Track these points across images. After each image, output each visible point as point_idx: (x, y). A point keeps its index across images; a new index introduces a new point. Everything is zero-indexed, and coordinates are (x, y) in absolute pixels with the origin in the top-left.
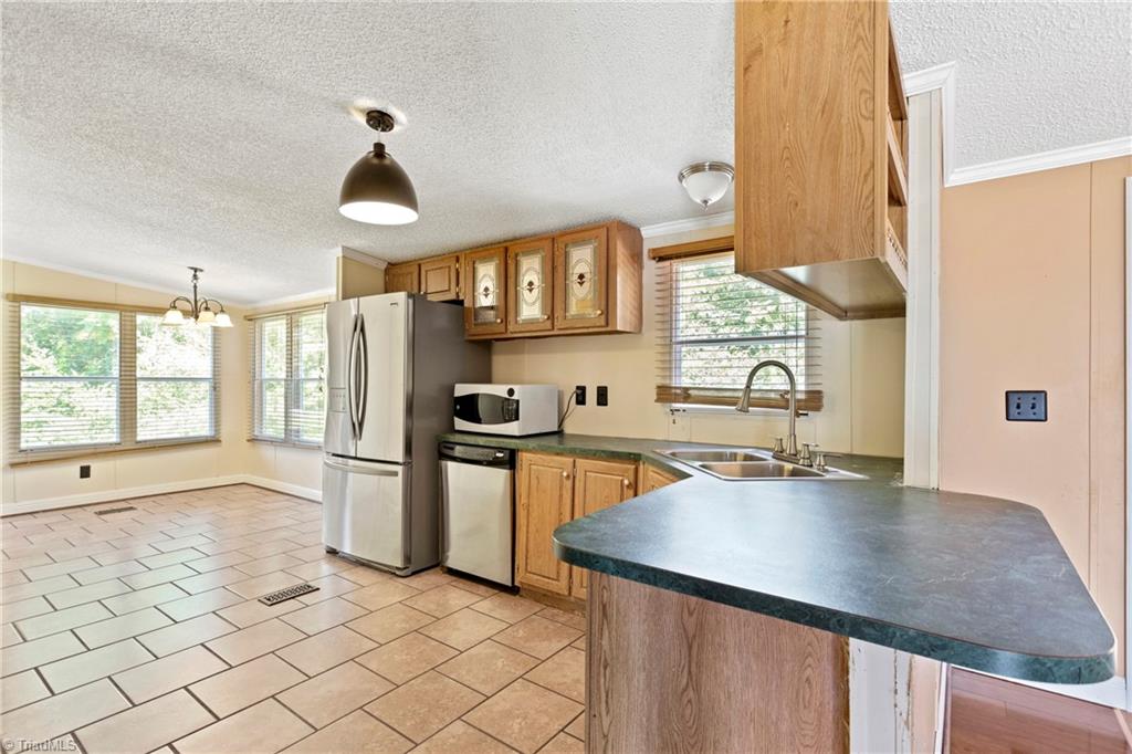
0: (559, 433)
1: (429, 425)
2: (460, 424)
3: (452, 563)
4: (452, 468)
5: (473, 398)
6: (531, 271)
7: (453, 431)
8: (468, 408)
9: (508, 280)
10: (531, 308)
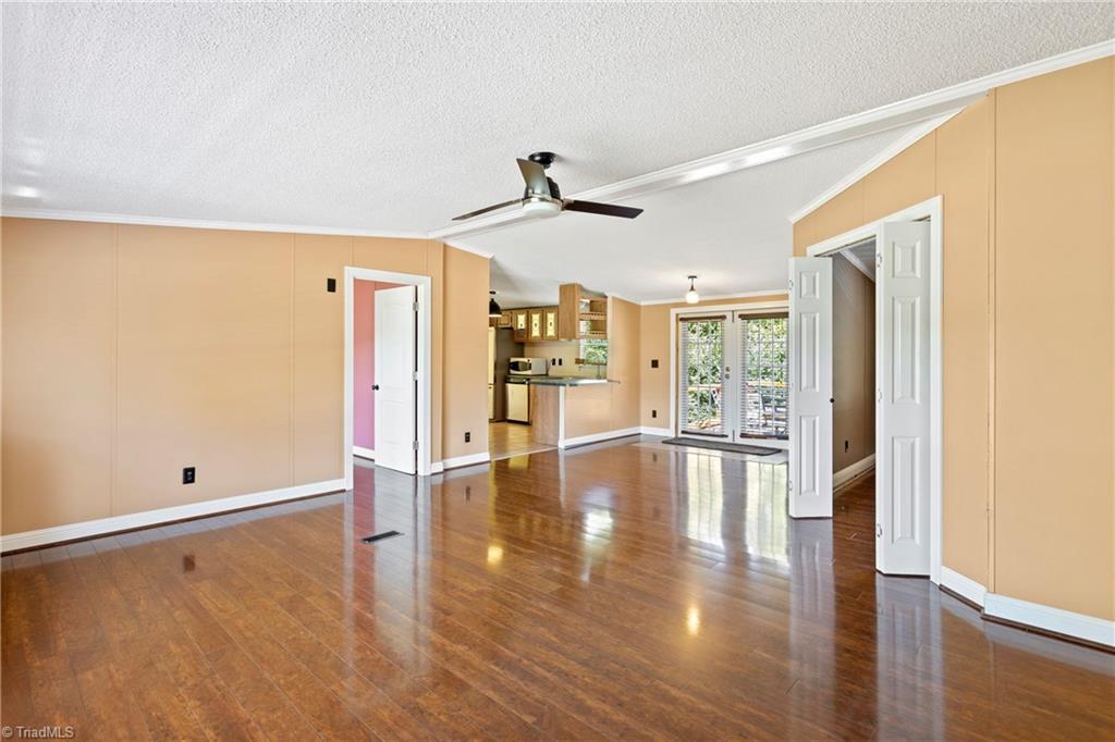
0: (547, 375)
1: (502, 372)
2: (512, 372)
3: (510, 418)
4: (510, 386)
5: (517, 363)
6: (536, 318)
7: (509, 373)
8: (515, 366)
9: (529, 321)
10: (536, 332)
